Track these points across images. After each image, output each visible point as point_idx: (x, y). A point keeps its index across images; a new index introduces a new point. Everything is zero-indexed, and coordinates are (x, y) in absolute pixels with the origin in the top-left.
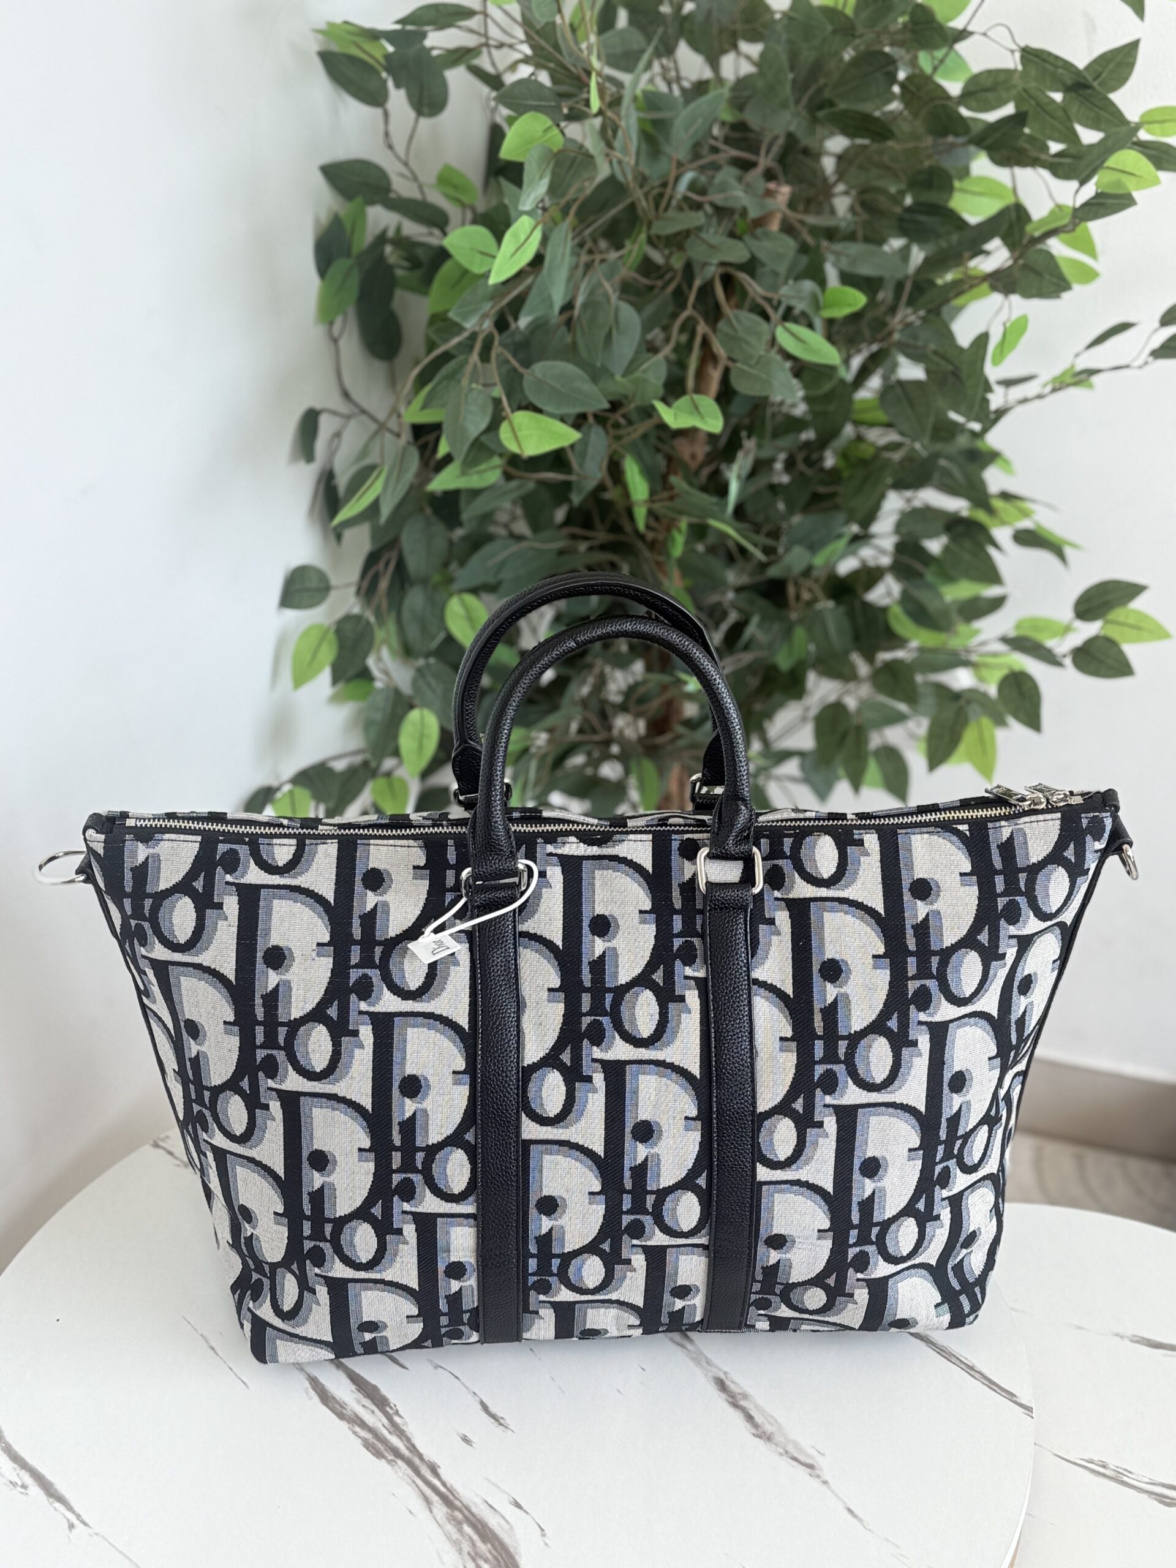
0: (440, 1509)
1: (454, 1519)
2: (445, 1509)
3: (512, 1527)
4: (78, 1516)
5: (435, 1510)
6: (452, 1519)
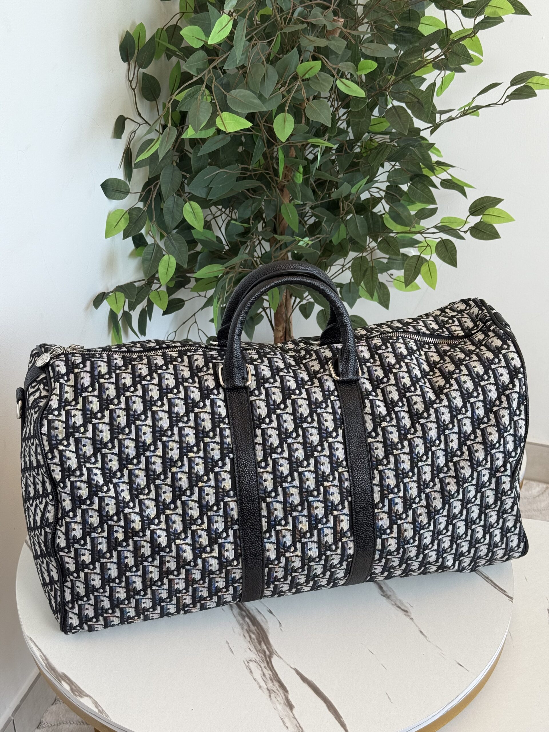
3: (267, 621)
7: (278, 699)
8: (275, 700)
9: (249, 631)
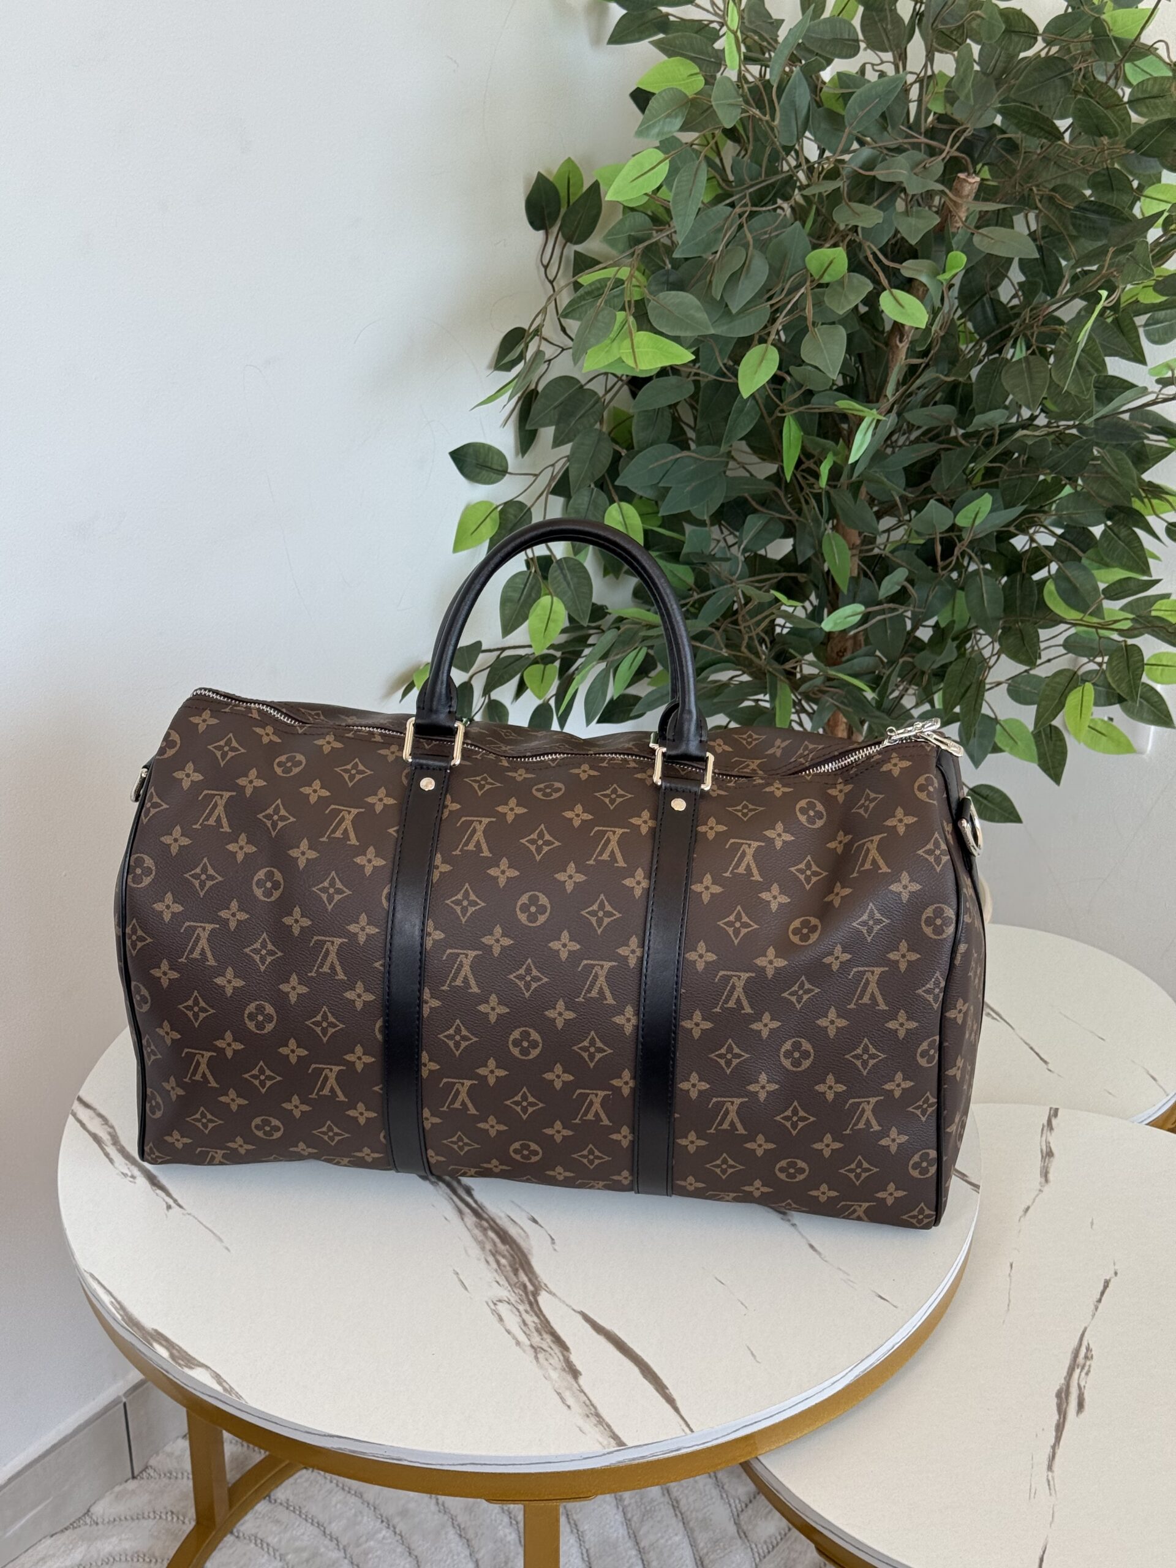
0: (470, 1219)
1: (482, 1226)
2: (474, 1219)
3: (527, 1236)
4: (175, 1201)
5: (466, 1219)
6: (478, 1226)
7: (552, 1361)
8: (545, 1363)
9: (494, 1253)
